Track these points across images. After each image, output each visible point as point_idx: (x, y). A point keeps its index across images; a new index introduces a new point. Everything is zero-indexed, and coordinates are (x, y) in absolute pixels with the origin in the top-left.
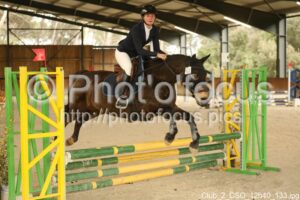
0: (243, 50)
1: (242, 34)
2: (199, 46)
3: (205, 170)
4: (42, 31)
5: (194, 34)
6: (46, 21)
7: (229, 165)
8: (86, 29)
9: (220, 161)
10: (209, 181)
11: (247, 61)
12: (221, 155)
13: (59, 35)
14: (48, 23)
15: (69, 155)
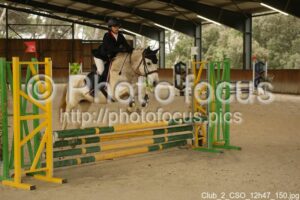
0: (215, 45)
1: (214, 31)
2: (177, 40)
3: (176, 148)
4: (38, 27)
5: (173, 31)
6: (42, 17)
7: (197, 144)
8: (77, 25)
9: (189, 141)
10: (179, 158)
11: (218, 55)
13: (53, 30)
14: (43, 20)
15: (56, 135)
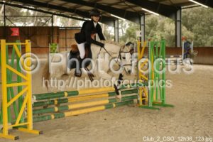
4: (28, 18)
6: (30, 11)
7: (141, 104)
8: (55, 16)
9: (135, 101)
10: (128, 113)
12: (136, 97)
13: (38, 20)
14: (31, 12)
15: (35, 98)
